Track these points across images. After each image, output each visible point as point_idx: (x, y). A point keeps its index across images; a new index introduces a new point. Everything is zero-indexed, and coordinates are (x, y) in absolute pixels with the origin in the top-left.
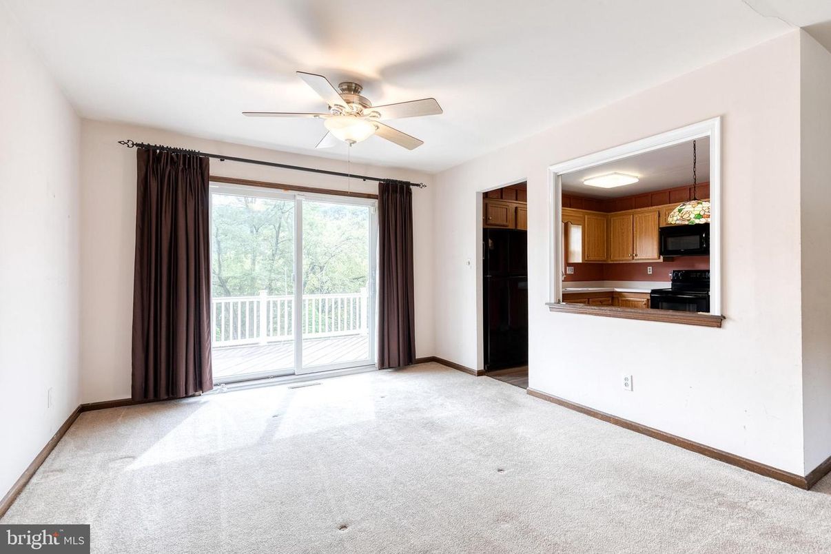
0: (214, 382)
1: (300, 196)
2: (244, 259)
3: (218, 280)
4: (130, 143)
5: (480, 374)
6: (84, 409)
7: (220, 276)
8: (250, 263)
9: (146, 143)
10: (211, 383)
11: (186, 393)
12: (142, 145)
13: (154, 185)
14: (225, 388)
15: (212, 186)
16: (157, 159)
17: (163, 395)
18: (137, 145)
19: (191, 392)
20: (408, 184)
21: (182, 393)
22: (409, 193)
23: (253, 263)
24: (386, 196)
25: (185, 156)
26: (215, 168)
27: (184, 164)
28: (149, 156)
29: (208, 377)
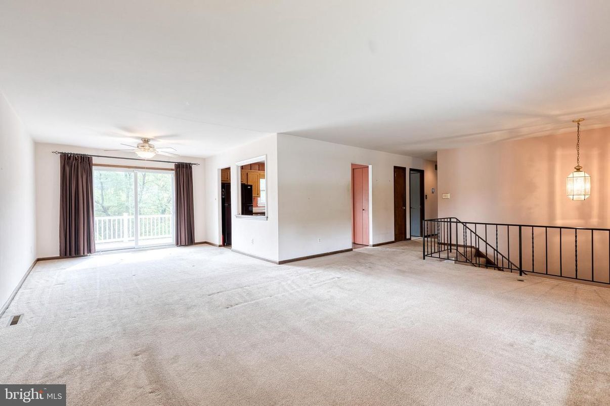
0: (96, 251)
1: (136, 171)
2: (121, 194)
3: (101, 208)
4: (57, 153)
5: (220, 246)
6: (38, 260)
7: (103, 205)
8: (125, 196)
9: (64, 152)
10: (95, 250)
11: (84, 254)
12: (62, 153)
13: (68, 169)
14: (102, 253)
15: (94, 168)
16: (69, 158)
17: (74, 255)
18: (60, 153)
19: (86, 253)
20: (190, 164)
21: (82, 254)
22: (191, 168)
23: (128, 197)
24: (178, 170)
25: (81, 157)
26: (95, 160)
27: (81, 160)
28: (65, 157)
29: (93, 247)
